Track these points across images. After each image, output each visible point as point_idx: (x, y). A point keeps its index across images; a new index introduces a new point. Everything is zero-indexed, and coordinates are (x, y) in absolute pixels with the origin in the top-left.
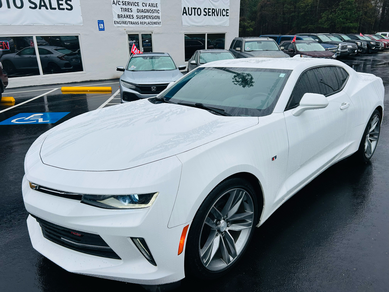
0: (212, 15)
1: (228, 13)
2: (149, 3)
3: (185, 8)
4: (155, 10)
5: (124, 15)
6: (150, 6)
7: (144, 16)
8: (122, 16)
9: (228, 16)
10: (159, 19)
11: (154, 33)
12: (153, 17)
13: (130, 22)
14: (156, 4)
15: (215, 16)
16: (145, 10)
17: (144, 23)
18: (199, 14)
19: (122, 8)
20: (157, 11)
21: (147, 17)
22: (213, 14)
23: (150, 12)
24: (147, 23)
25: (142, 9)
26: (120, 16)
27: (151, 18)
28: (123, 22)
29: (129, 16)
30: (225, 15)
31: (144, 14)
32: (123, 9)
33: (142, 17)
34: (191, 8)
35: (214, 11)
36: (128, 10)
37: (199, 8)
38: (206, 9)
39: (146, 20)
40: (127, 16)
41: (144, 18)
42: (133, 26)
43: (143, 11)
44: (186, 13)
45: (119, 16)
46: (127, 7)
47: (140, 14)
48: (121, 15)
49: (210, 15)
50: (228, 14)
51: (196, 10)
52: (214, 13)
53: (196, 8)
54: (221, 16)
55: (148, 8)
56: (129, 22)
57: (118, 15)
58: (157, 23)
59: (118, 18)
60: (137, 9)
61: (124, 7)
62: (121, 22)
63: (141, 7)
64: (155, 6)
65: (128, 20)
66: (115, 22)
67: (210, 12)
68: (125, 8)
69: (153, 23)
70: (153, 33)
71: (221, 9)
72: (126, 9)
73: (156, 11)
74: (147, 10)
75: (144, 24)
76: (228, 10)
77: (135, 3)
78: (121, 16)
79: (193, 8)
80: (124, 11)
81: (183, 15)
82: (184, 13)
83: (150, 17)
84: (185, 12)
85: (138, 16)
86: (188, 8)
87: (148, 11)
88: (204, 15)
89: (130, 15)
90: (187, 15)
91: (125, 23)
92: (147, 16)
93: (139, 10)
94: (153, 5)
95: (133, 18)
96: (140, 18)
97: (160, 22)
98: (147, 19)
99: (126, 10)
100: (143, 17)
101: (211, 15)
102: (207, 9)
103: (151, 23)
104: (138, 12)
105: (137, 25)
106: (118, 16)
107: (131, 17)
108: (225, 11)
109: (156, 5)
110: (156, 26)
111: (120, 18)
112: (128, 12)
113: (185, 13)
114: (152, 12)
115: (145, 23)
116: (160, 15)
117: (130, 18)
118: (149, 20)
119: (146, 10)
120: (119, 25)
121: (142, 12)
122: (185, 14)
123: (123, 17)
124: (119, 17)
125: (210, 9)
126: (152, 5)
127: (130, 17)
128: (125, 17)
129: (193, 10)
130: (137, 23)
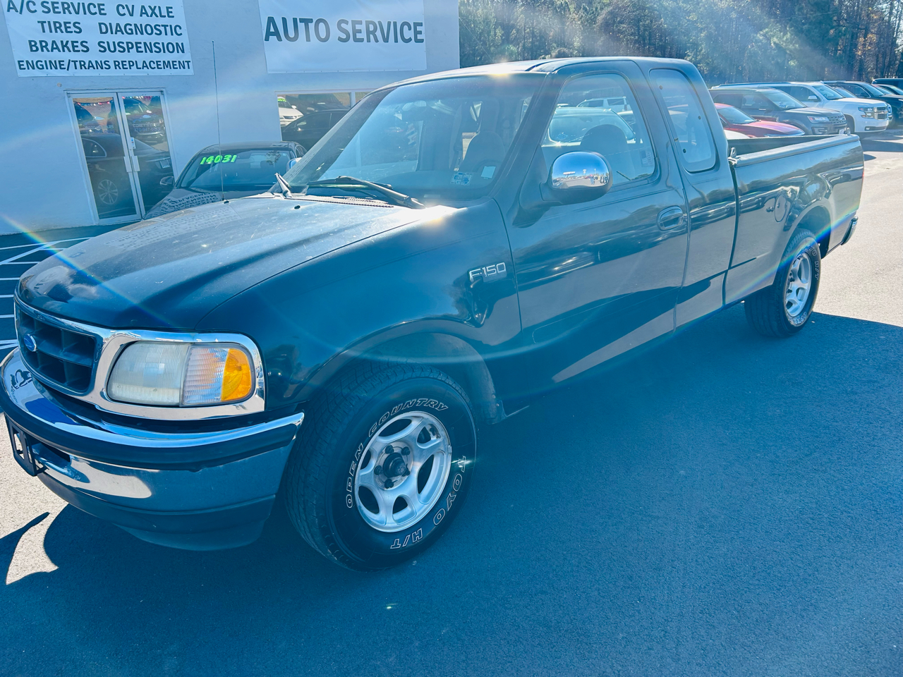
0: (369, 41)
1: (420, 33)
2: (143, 7)
3: (271, 20)
4: (165, 26)
5: (54, 42)
6: (144, 16)
7: (127, 43)
8: (44, 44)
9: (422, 41)
10: (183, 51)
11: (167, 94)
12: (161, 46)
13: (75, 62)
14: (168, 8)
15: (377, 41)
16: (128, 27)
17: (127, 63)
18: (323, 35)
19: (42, 23)
20: (175, 30)
21: (137, 48)
22: (371, 36)
23: (150, 32)
24: (140, 65)
25: (118, 25)
26: (38, 45)
27: (154, 49)
28: (50, 62)
29: (70, 45)
30: (410, 39)
31: (125, 38)
32: (46, 25)
33: (118, 48)
34: (295, 20)
35: (371, 28)
36: (66, 28)
37: (319, 21)
38: (347, 23)
39: (133, 55)
40: (63, 47)
41: (129, 49)
42: (91, 72)
43: (121, 31)
44: (277, 33)
45: (35, 45)
46: (62, 18)
47: (110, 38)
48: (41, 42)
49: (362, 40)
50: (419, 37)
51: (312, 26)
52: (374, 32)
53: (311, 21)
54: (396, 41)
55: (137, 19)
56: (72, 64)
57: (30, 42)
58: (177, 63)
59: (32, 50)
60: (100, 24)
61: (52, 17)
62: (44, 63)
63: (112, 18)
64: (164, 12)
65: (66, 56)
66: (20, 65)
67: (360, 31)
68: (55, 23)
69: (162, 63)
70: (165, 93)
71: (395, 24)
72: (58, 25)
73: (168, 28)
74: (136, 25)
75: (128, 66)
76: (421, 24)
77: (406, 27)
78: (42, 47)
79: (302, 20)
80: (51, 31)
81: (267, 39)
82: (268, 34)
83: (148, 47)
84: (272, 30)
85: (106, 45)
86: (284, 20)
87: (139, 29)
88: (340, 39)
89: (73, 42)
90: (279, 39)
91: (59, 65)
92: (137, 43)
93: (104, 29)
94: (157, 11)
95: (88, 50)
96: (112, 49)
97: (188, 62)
98: (138, 51)
99: (57, 27)
100: (125, 46)
101: (365, 40)
102: (350, 23)
103: (153, 65)
104: (101, 32)
105: (104, 73)
106: (31, 46)
107: (80, 48)
108: (410, 29)
109: (168, 12)
110: (173, 72)
111: (37, 50)
112: (67, 32)
113: (272, 34)
114: (155, 31)
115: (131, 64)
116: (184, 39)
117: (74, 51)
118: (148, 57)
119: (133, 27)
120: (36, 72)
121: (119, 33)
122: (273, 38)
123: (49, 47)
124: (34, 48)
125: (360, 23)
126: (153, 12)
127: (74, 47)
128: (57, 48)
129: (301, 26)
130: (104, 66)
